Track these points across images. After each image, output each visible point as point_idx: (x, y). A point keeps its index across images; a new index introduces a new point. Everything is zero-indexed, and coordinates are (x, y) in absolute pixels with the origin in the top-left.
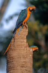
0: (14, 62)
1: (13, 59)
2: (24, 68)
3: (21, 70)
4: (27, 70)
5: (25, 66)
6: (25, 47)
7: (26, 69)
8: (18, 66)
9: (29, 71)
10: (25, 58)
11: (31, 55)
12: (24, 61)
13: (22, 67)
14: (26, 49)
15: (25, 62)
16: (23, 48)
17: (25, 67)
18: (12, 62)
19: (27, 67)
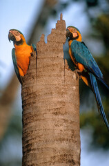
0: (39, 105)
1: (34, 98)
2: (61, 117)
3: (54, 120)
4: (66, 121)
5: (63, 111)
6: (61, 70)
7: (65, 117)
8: (47, 112)
9: (72, 122)
10: (62, 93)
11: (74, 87)
12: (60, 100)
13: (56, 114)
14: (62, 73)
15: (61, 102)
16: (57, 71)
17: (62, 114)
18: (34, 103)
19: (66, 113)
